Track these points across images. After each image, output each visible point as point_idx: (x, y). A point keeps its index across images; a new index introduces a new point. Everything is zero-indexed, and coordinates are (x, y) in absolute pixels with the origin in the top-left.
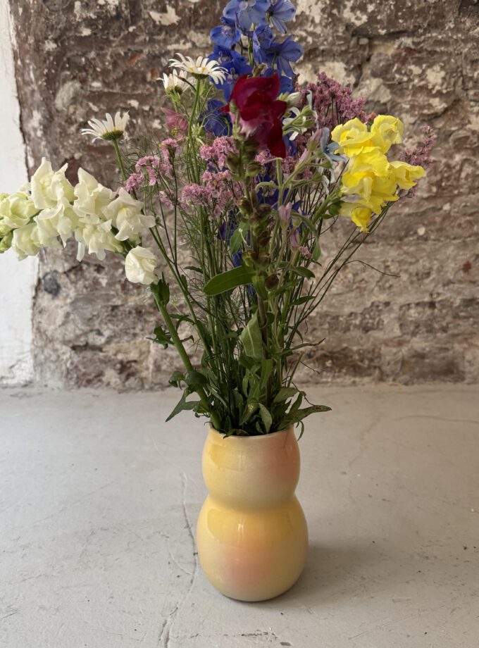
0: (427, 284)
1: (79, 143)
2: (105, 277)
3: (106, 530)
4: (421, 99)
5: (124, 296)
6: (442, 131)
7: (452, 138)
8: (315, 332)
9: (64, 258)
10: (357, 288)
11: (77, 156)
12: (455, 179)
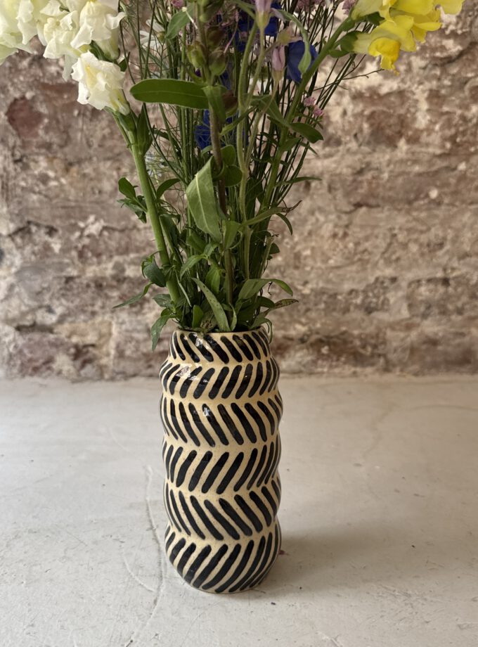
0: (439, 257)
1: (31, 80)
2: (59, 241)
3: (35, 532)
4: (433, 40)
5: (80, 265)
6: (456, 78)
7: (468, 86)
8: (309, 314)
9: (9, 216)
10: (360, 260)
11: (29, 95)
12: (472, 134)
